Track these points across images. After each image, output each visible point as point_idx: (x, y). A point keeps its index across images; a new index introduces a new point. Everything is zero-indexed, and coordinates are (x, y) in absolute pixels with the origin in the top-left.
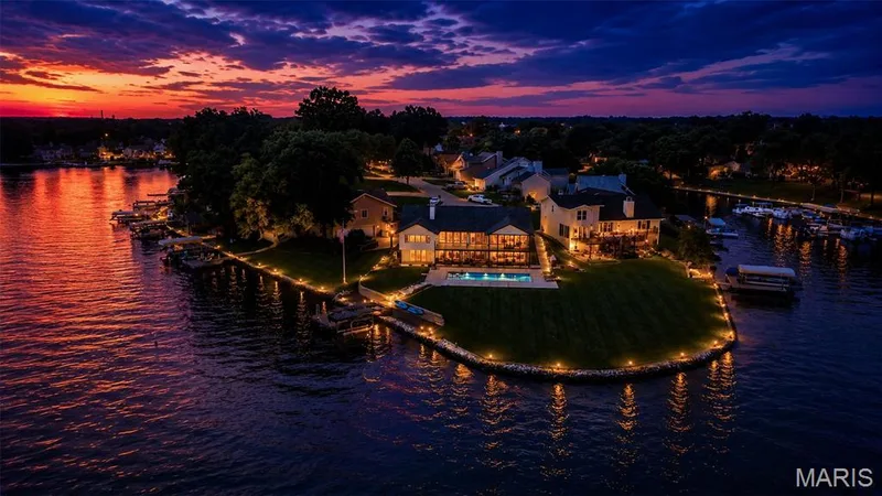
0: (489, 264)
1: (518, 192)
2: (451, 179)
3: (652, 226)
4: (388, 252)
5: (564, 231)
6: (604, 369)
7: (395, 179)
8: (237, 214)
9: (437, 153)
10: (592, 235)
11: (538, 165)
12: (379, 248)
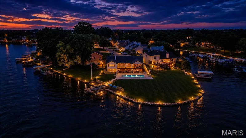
0: (132, 72)
1: (134, 51)
2: (115, 47)
3: (173, 61)
4: (102, 69)
5: (150, 62)
6: (173, 103)
7: (100, 48)
8: (58, 59)
9: (110, 40)
10: (158, 63)
11: (139, 44)
12: (99, 68)
